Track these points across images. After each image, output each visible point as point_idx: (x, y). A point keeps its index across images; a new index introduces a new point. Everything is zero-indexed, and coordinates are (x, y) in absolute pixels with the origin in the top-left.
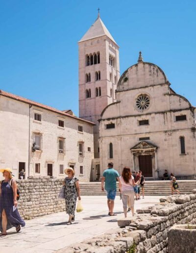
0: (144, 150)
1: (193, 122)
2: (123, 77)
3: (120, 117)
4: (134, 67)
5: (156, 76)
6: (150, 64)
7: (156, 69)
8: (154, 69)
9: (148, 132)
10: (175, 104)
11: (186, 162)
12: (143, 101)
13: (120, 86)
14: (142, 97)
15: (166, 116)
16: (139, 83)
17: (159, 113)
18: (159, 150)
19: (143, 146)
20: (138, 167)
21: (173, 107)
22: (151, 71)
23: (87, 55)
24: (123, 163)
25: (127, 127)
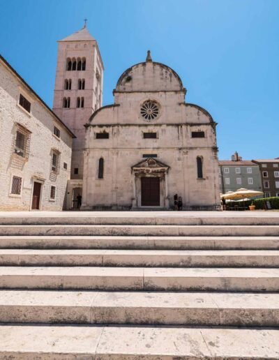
0: (151, 170)
1: (214, 140)
2: (125, 76)
3: (118, 125)
4: (140, 65)
5: (168, 81)
6: (162, 66)
7: (169, 73)
8: (166, 72)
9: (157, 147)
10: (193, 116)
11: (205, 188)
12: (150, 109)
13: (121, 87)
14: (150, 104)
15: (181, 130)
16: (146, 86)
17: (172, 125)
18: (170, 171)
19: (149, 164)
20: (140, 193)
21: (190, 120)
22: (162, 74)
23: (69, 59)
24: (118, 185)
25: (126, 138)
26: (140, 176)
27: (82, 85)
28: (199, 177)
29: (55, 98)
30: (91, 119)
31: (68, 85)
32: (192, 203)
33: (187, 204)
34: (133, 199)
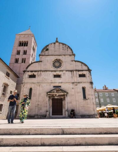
0: (57, 94)
1: (90, 78)
2: (45, 48)
3: (41, 71)
4: (53, 44)
5: (66, 51)
6: (63, 44)
7: (66, 47)
8: (65, 47)
9: (61, 82)
10: (79, 66)
11: (88, 104)
12: (57, 63)
13: (43, 53)
14: (57, 61)
15: (73, 73)
16: (56, 53)
17: (69, 71)
18: (68, 95)
19: (56, 91)
21: (78, 69)
22: (63, 48)
23: (20, 41)
24: (39, 103)
25: (45, 77)
26: (51, 98)
27: (25, 53)
28: (84, 98)
29: (12, 58)
30: (27, 68)
31: (18, 53)
32: (81, 114)
33: (78, 114)
34: (47, 111)
